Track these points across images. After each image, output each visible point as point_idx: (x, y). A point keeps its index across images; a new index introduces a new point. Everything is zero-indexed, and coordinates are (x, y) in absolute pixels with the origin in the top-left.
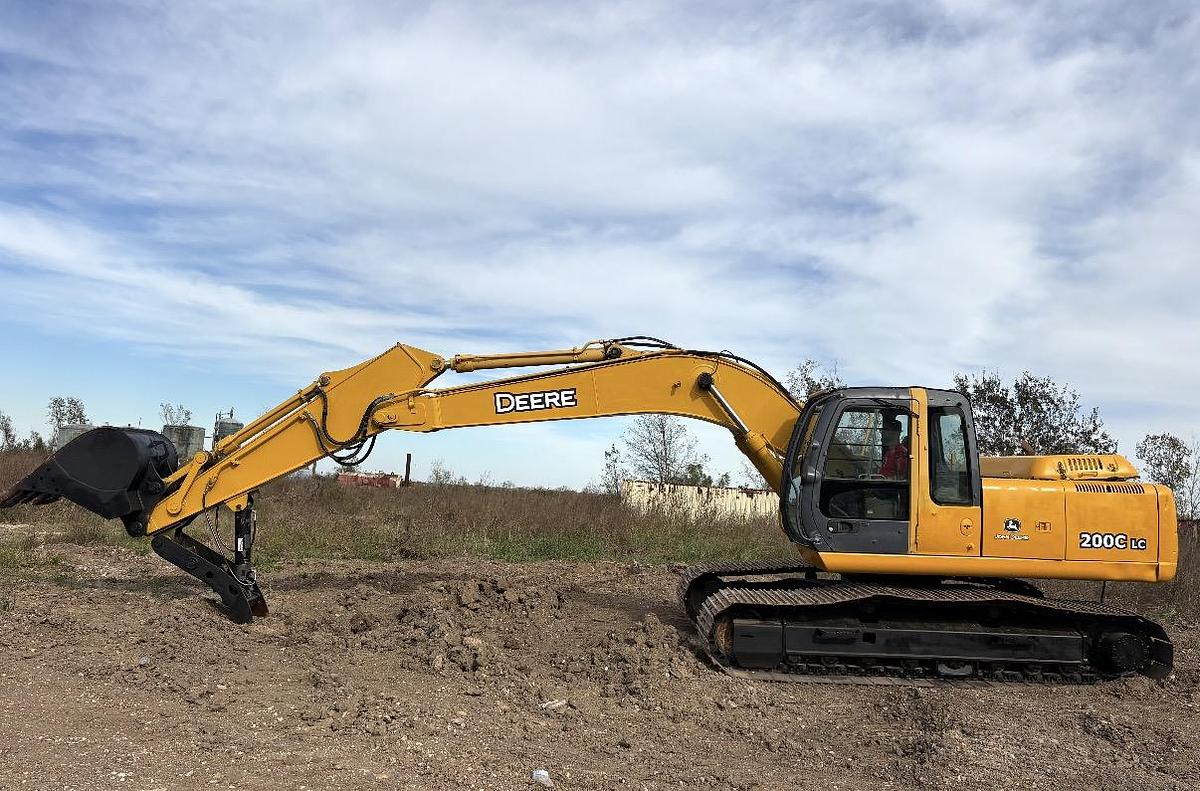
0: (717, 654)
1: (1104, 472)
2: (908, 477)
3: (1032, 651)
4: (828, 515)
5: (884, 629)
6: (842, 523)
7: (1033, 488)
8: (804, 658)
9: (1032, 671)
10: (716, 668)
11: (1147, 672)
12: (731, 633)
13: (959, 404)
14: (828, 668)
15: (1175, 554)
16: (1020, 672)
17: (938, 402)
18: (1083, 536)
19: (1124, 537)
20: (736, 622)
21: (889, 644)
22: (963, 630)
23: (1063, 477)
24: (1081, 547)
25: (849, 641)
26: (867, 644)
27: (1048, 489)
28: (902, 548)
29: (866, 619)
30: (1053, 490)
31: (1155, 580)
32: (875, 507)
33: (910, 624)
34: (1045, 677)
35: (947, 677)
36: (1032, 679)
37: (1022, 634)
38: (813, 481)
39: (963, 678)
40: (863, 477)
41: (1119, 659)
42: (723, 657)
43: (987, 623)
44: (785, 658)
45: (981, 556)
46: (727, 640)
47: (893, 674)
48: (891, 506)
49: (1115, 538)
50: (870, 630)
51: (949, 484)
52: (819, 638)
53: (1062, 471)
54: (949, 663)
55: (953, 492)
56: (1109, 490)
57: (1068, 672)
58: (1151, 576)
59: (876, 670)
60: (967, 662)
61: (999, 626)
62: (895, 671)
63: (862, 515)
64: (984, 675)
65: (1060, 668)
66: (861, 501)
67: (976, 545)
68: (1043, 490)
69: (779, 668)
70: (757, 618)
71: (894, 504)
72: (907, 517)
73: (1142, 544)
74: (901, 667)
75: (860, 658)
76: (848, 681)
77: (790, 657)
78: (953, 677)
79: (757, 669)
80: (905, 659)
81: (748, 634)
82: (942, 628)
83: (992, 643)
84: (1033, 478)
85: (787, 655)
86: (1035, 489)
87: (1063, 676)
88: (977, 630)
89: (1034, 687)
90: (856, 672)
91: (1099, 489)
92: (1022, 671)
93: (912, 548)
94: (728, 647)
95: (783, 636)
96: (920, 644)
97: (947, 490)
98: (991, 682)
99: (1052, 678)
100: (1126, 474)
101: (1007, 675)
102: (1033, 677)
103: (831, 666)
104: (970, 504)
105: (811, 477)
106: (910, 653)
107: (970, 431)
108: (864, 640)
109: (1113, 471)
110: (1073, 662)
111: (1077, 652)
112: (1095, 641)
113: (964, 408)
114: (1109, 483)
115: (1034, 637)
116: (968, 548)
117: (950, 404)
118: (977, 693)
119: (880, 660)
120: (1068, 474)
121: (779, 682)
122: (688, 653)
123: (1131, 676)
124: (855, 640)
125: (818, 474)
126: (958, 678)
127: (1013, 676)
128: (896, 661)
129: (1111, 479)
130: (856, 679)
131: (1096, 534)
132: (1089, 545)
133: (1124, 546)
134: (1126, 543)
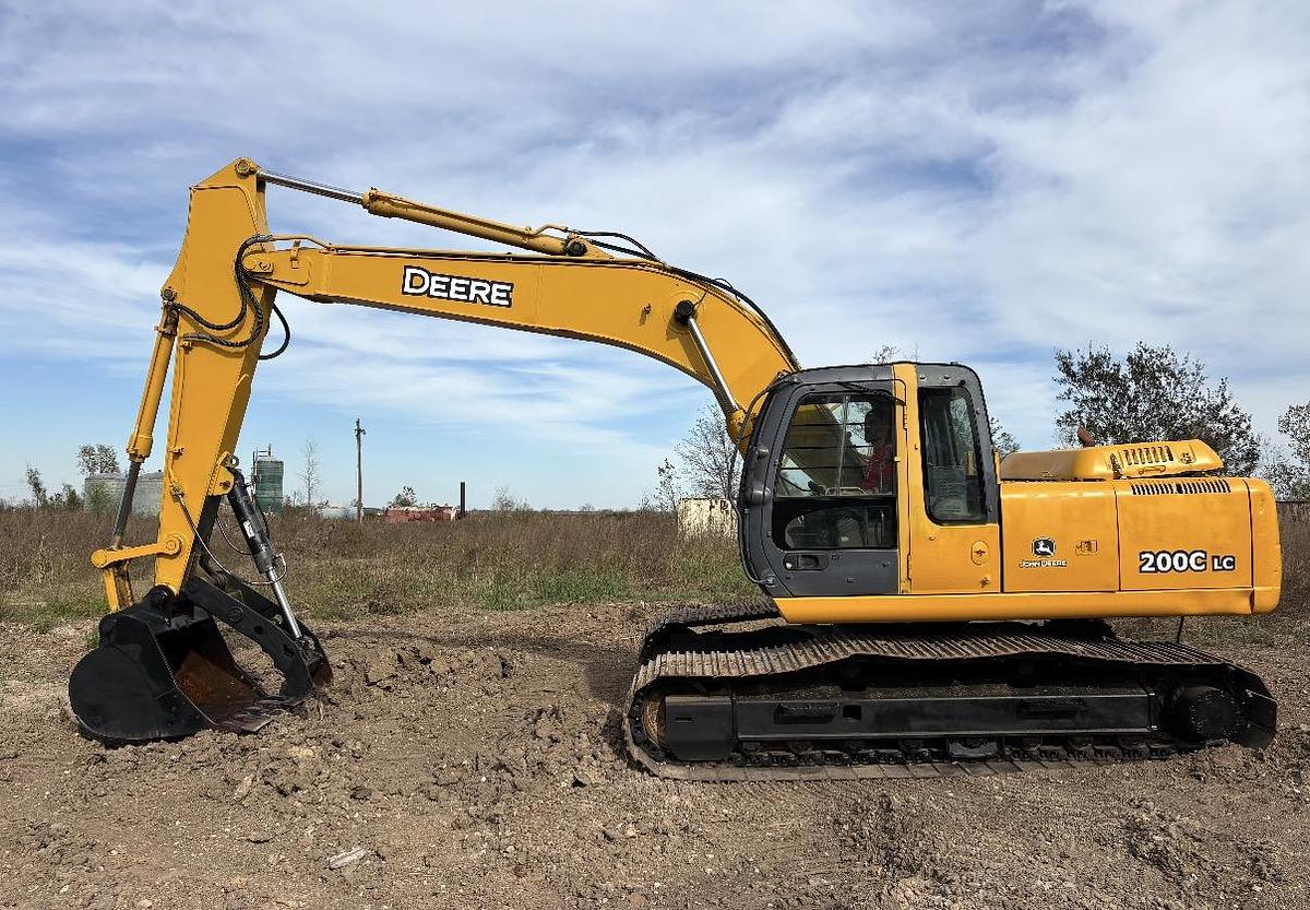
0: (644, 743)
1: (1176, 466)
2: (895, 487)
3: (1078, 718)
4: (785, 547)
5: (876, 697)
6: (804, 556)
7: (1071, 492)
8: (764, 744)
9: (1080, 745)
10: (639, 767)
11: (1241, 738)
12: (662, 718)
13: (963, 383)
14: (800, 757)
15: (1277, 576)
16: (1065, 747)
17: (935, 381)
19: (1203, 555)
20: (669, 700)
21: (880, 721)
22: (983, 694)
23: (1118, 476)
24: (1141, 571)
25: (824, 719)
26: (851, 720)
27: (1092, 493)
28: (890, 587)
29: (849, 686)
30: (1100, 494)
31: (1248, 611)
32: (853, 532)
34: (1100, 752)
35: (962, 759)
37: (1065, 695)
38: (762, 501)
39: (984, 760)
40: (832, 491)
41: (1199, 725)
42: (654, 749)
43: (1017, 683)
44: (738, 746)
45: (1002, 591)
46: (660, 725)
47: (888, 759)
48: (873, 530)
49: (1189, 557)
50: (854, 702)
51: (956, 496)
52: (782, 716)
53: (1115, 467)
54: (966, 741)
55: (959, 506)
56: (1180, 491)
57: (1130, 745)
58: (1243, 606)
59: (864, 755)
60: (990, 738)
61: (1032, 687)
62: (891, 755)
63: (834, 545)
64: (1014, 752)
65: (1118, 739)
66: (831, 523)
67: (994, 577)
68: (1087, 494)
69: (730, 759)
70: (698, 693)
71: (876, 527)
72: (893, 542)
73: (1229, 563)
74: (899, 749)
75: (842, 741)
76: (821, 775)
77: (744, 744)
78: (970, 760)
79: (701, 763)
80: (904, 739)
81: (685, 714)
83: (1023, 710)
84: (1076, 480)
85: (741, 741)
86: (1074, 495)
87: (1122, 749)
88: (1004, 693)
89: (1083, 769)
90: (837, 761)
91: (1166, 489)
93: (903, 586)
94: (662, 734)
95: (732, 715)
96: (923, 716)
97: (952, 502)
98: (1020, 765)
99: (1108, 753)
100: (1206, 465)
101: (1045, 752)
102: (1081, 752)
103: (803, 753)
104: (983, 522)
105: (759, 495)
106: (909, 730)
107: (980, 419)
108: (845, 716)
109: (1188, 462)
110: (1137, 730)
111: (1142, 717)
112: (1165, 700)
113: (972, 388)
114: (1180, 480)
115: (1080, 700)
116: (984, 583)
117: (949, 383)
118: (996, 783)
119: (869, 743)
120: (1123, 471)
121: (726, 782)
122: (606, 747)
123: (1219, 745)
124: (832, 716)
125: (769, 491)
126: (978, 760)
127: (1053, 753)
128: (891, 743)
129: (1183, 475)
130: (835, 772)
131: (1160, 553)
132: (1153, 569)
133: (1203, 567)
134: (1205, 563)
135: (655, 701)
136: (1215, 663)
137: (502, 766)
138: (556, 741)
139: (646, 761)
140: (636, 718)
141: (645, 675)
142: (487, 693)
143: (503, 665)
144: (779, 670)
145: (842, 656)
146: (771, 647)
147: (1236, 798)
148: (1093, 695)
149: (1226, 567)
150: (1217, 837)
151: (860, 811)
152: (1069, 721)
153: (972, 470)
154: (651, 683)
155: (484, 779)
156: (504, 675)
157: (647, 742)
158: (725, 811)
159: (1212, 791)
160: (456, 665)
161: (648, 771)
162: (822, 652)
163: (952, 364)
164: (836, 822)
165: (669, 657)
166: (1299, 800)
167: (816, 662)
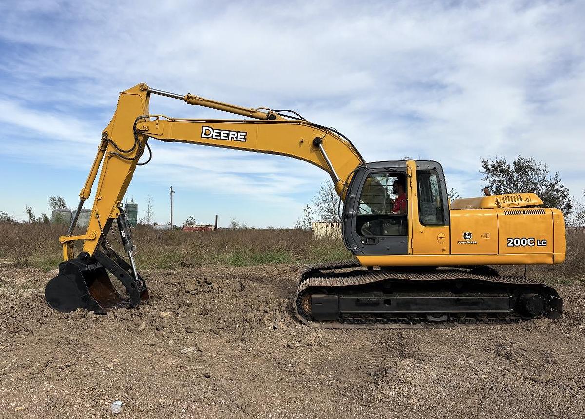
0: (302, 313)
1: (523, 203)
3: (480, 306)
4: (361, 234)
5: (396, 297)
6: (369, 239)
7: (479, 214)
8: (352, 315)
9: (481, 317)
10: (301, 322)
11: (548, 315)
12: (310, 303)
13: (435, 168)
14: (366, 320)
15: (564, 248)
16: (474, 318)
17: (423, 168)
18: (509, 240)
19: (533, 240)
20: (312, 296)
21: (399, 306)
22: (441, 296)
23: (499, 207)
24: (508, 246)
25: (376, 304)
26: (387, 305)
27: (487, 214)
28: (404, 251)
29: (386, 292)
30: (491, 214)
31: (552, 263)
32: (390, 229)
33: (411, 294)
34: (490, 320)
35: (432, 322)
36: (482, 321)
37: (475, 297)
38: (352, 216)
39: (442, 322)
40: (381, 212)
41: (531, 308)
42: (307, 316)
43: (455, 291)
44: (341, 315)
45: (450, 254)
46: (309, 306)
47: (402, 322)
48: (397, 228)
49: (527, 240)
50: (388, 298)
51: (431, 214)
52: (358, 303)
53: (498, 203)
54: (433, 314)
55: (433, 219)
56: (524, 213)
57: (502, 317)
58: (550, 261)
59: (392, 320)
60: (444, 314)
61: (462, 293)
62: (403, 320)
63: (381, 233)
64: (454, 320)
65: (497, 314)
66: (380, 225)
67: (447, 248)
68: (485, 214)
69: (338, 320)
70: (324, 293)
71: (399, 227)
72: (406, 234)
73: (544, 243)
74: (406, 318)
75: (383, 314)
76: (375, 327)
77: (343, 314)
78: (435, 322)
79: (325, 321)
80: (408, 313)
81: (319, 302)
82: (430, 295)
83: (457, 302)
84: (481, 208)
85: (342, 313)
86: (480, 214)
87: (499, 319)
88: (451, 296)
89: (482, 326)
90: (381, 322)
91: (518, 213)
92: (476, 318)
93: (410, 251)
94: (310, 310)
95: (339, 303)
96: (416, 304)
97: (429, 217)
98: (457, 324)
99: (493, 320)
100: (536, 203)
101: (467, 320)
103: (367, 318)
104: (443, 225)
105: (351, 214)
106: (412, 310)
107: (442, 183)
108: (385, 303)
109: (528, 202)
110: (505, 311)
111: (507, 306)
112: (517, 300)
113: (439, 171)
114: (525, 209)
115: (481, 298)
116: (443, 250)
117: (429, 168)
118: (446, 331)
119: (395, 315)
120: (501, 205)
121: (336, 329)
122: (287, 315)
123: (539, 318)
124: (379, 303)
125: (355, 212)
126: (439, 322)
127: (470, 320)
128: (403, 315)
129: (526, 207)
130: (380, 326)
131: (515, 238)
132: (513, 245)
133: (533, 244)
135: (307, 297)
136: (536, 283)
137: (245, 320)
138: (266, 312)
140: (299, 303)
141: (303, 286)
142: (235, 297)
143: (242, 286)
144: (357, 284)
145: (383, 279)
146: (355, 276)
147: (543, 337)
148: (487, 297)
149: (543, 245)
150: (533, 350)
152: (477, 307)
153: (439, 205)
154: (305, 289)
155: (238, 326)
156: (242, 290)
157: (304, 313)
158: (335, 339)
159: (534, 335)
160: (222, 285)
161: (304, 324)
162: (375, 277)
163: (431, 161)
164: (380, 342)
165: (312, 279)
166: (569, 338)
167: (372, 281)
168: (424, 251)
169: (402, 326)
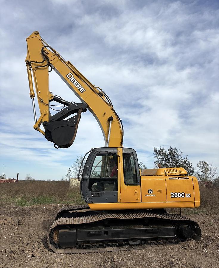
0: (53, 243)
1: (178, 173)
2: (117, 176)
3: (159, 233)
4: (91, 191)
5: (111, 229)
6: (96, 193)
7: (156, 178)
8: (84, 242)
9: (159, 241)
10: (51, 250)
11: (194, 238)
13: (132, 152)
14: (93, 245)
15: (199, 198)
16: (155, 241)
17: (126, 152)
18: (172, 194)
19: (184, 194)
20: (60, 231)
21: (113, 235)
23: (166, 175)
24: (171, 197)
25: (99, 235)
26: (106, 235)
27: (160, 179)
28: (115, 201)
29: (106, 226)
30: (162, 179)
32: (108, 187)
33: (120, 227)
34: (164, 242)
35: (132, 245)
37: (156, 228)
38: (87, 179)
39: (137, 245)
40: (103, 177)
41: (185, 235)
42: (55, 245)
43: (145, 225)
45: (141, 202)
46: (57, 238)
47: (115, 245)
48: (112, 186)
49: (181, 194)
50: (107, 230)
51: (131, 179)
52: (89, 235)
53: (165, 173)
54: (133, 240)
56: (179, 179)
58: (193, 206)
59: (109, 245)
60: (139, 239)
61: (148, 225)
62: (115, 244)
63: (103, 190)
64: (145, 243)
65: (168, 239)
66: (103, 185)
67: (139, 198)
68: (159, 179)
69: (75, 247)
71: (113, 186)
72: (117, 190)
73: (189, 196)
74: (117, 243)
75: (103, 241)
76: (98, 251)
78: (134, 245)
79: (67, 248)
80: (118, 240)
81: (64, 235)
82: (130, 228)
83: (146, 232)
84: (157, 176)
85: (78, 242)
86: (157, 179)
87: (169, 241)
88: (142, 227)
89: (160, 247)
90: (102, 246)
91: (176, 178)
92: (156, 241)
93: (119, 201)
94: (58, 240)
95: (76, 235)
96: (123, 234)
97: (130, 180)
98: (146, 246)
99: (166, 242)
100: (184, 173)
102: (160, 242)
103: (94, 244)
104: (137, 185)
105: (85, 178)
107: (136, 161)
108: (104, 234)
109: (180, 172)
110: (172, 236)
111: (173, 233)
112: (178, 229)
113: (134, 154)
115: (159, 229)
116: (137, 200)
117: (129, 152)
118: (140, 252)
119: (110, 241)
120: (167, 174)
121: (73, 254)
122: (42, 245)
123: (190, 240)
124: (101, 234)
125: (88, 177)
126: (136, 245)
127: (153, 243)
128: (115, 241)
129: (179, 175)
130: (101, 249)
131: (175, 193)
132: (174, 197)
133: (184, 196)
134: (184, 195)
135: (56, 231)
136: (187, 219)
137: (12, 252)
138: (28, 244)
139: (53, 248)
140: (51, 236)
141: (54, 225)
142: (13, 230)
143: (19, 222)
144: (88, 222)
145: (104, 218)
146: (87, 216)
147: (194, 254)
148: (162, 228)
150: (190, 265)
151: (106, 261)
152: (156, 234)
153: (135, 173)
154: (56, 227)
156: (19, 225)
157: (54, 243)
158: (72, 263)
159: (188, 252)
160: (6, 222)
161: (53, 251)
162: (99, 217)
163: (130, 148)
164: (100, 265)
165: (61, 219)
166: (207, 254)
167: (97, 220)
168: (127, 200)
169: (115, 248)
